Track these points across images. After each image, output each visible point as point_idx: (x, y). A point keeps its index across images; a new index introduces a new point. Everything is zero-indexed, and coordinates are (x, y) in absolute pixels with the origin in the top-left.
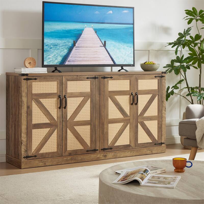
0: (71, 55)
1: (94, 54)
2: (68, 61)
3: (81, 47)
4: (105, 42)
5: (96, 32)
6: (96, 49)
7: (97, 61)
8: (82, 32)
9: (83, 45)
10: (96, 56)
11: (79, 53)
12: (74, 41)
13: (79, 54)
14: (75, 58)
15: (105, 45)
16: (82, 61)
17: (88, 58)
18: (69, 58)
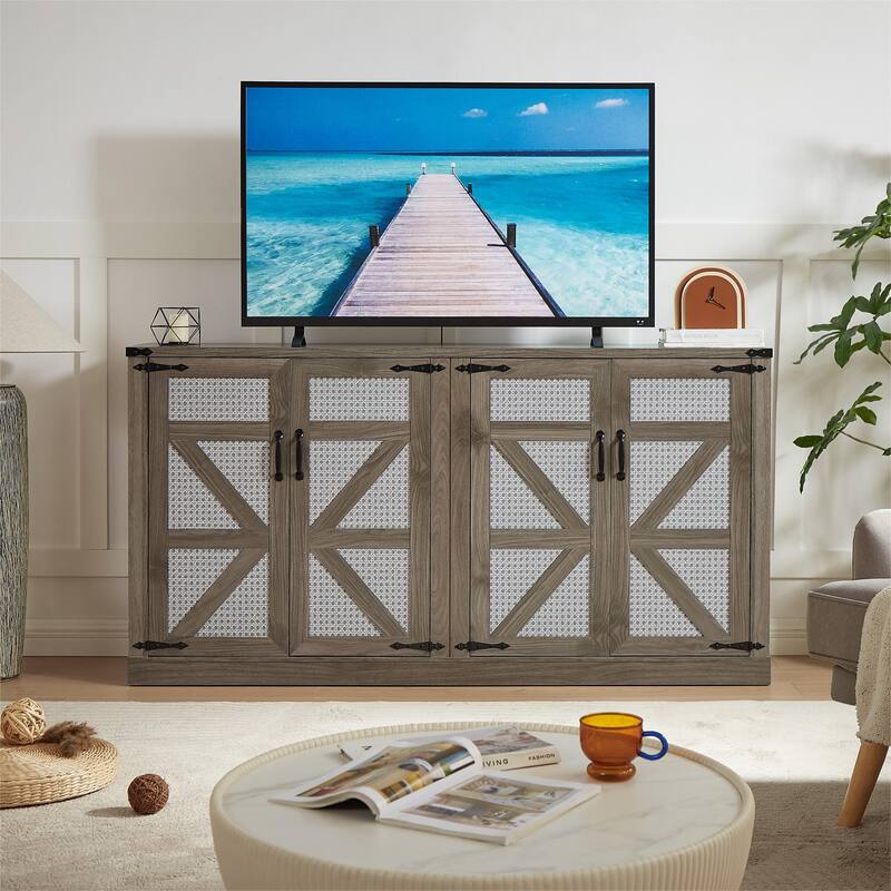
0: (359, 281)
1: (464, 277)
2: (346, 303)
3: (403, 249)
4: (512, 229)
5: (470, 191)
6: (468, 258)
7: (478, 302)
8: (409, 192)
9: (410, 242)
10: (471, 283)
11: (395, 274)
12: (372, 228)
13: (394, 278)
14: (380, 294)
15: (510, 241)
16: (408, 303)
17: (437, 293)
18: (354, 293)
